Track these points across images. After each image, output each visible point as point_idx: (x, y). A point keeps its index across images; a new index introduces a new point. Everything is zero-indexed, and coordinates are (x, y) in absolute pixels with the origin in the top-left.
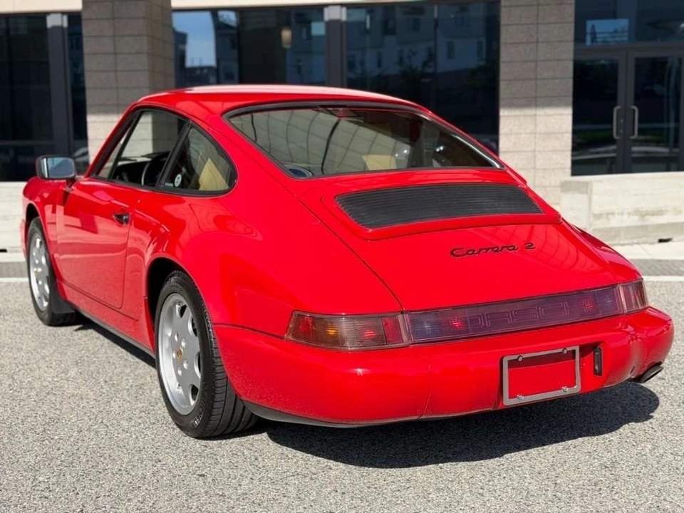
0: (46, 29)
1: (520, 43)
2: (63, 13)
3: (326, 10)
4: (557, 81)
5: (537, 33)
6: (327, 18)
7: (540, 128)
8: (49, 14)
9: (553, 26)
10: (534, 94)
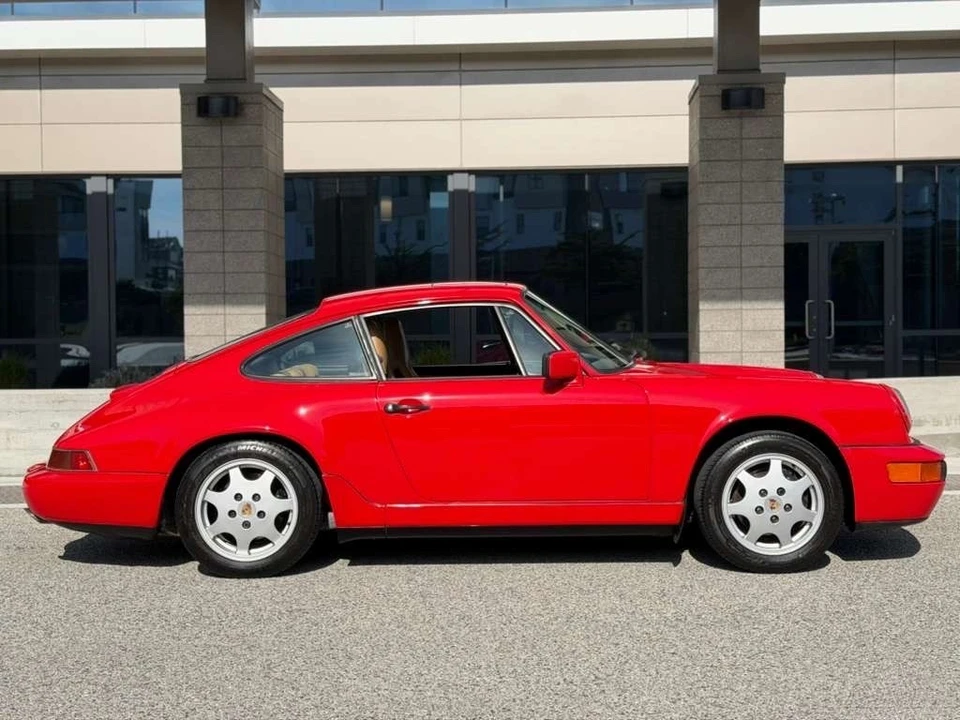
0: (88, 194)
1: (721, 225)
2: (108, 176)
3: (450, 177)
4: (765, 270)
5: (741, 214)
6: (450, 188)
7: (748, 325)
8: (89, 176)
9: (759, 205)
10: (739, 285)
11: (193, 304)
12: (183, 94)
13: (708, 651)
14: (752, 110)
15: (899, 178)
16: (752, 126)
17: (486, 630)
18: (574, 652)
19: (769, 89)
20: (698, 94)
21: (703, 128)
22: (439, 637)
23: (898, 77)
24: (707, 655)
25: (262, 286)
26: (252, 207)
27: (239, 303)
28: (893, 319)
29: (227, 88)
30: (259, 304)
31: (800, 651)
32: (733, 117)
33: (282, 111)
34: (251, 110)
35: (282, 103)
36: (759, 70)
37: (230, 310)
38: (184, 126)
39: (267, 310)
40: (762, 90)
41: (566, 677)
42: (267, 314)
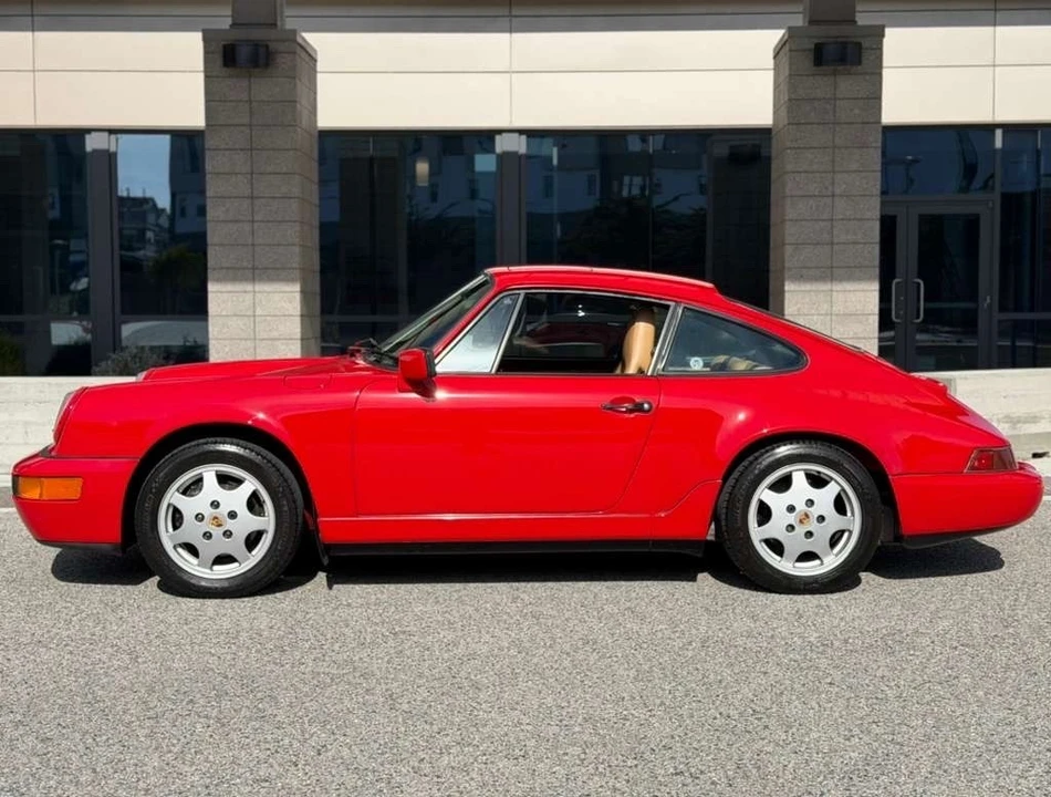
0: (85, 152)
1: (810, 196)
2: (110, 132)
3: (498, 138)
4: (858, 247)
5: (833, 184)
6: (498, 150)
7: (839, 308)
8: (89, 131)
9: (853, 175)
10: (829, 263)
11: (218, 280)
12: (205, 40)
13: (867, 681)
14: (848, 67)
15: (998, 143)
16: (847, 85)
17: (616, 656)
18: (720, 681)
19: (866, 43)
20: (787, 47)
21: (792, 87)
22: (566, 663)
23: (1000, 30)
24: (868, 686)
25: (296, 262)
26: (284, 170)
27: (271, 279)
28: (988, 301)
29: (257, 34)
30: (292, 280)
31: (968, 681)
32: (825, 75)
33: (316, 61)
34: (284, 60)
35: (315, 51)
36: (856, 22)
37: (259, 287)
38: (207, 77)
39: (301, 287)
40: (859, 44)
41: (722, 710)
42: (302, 292)
